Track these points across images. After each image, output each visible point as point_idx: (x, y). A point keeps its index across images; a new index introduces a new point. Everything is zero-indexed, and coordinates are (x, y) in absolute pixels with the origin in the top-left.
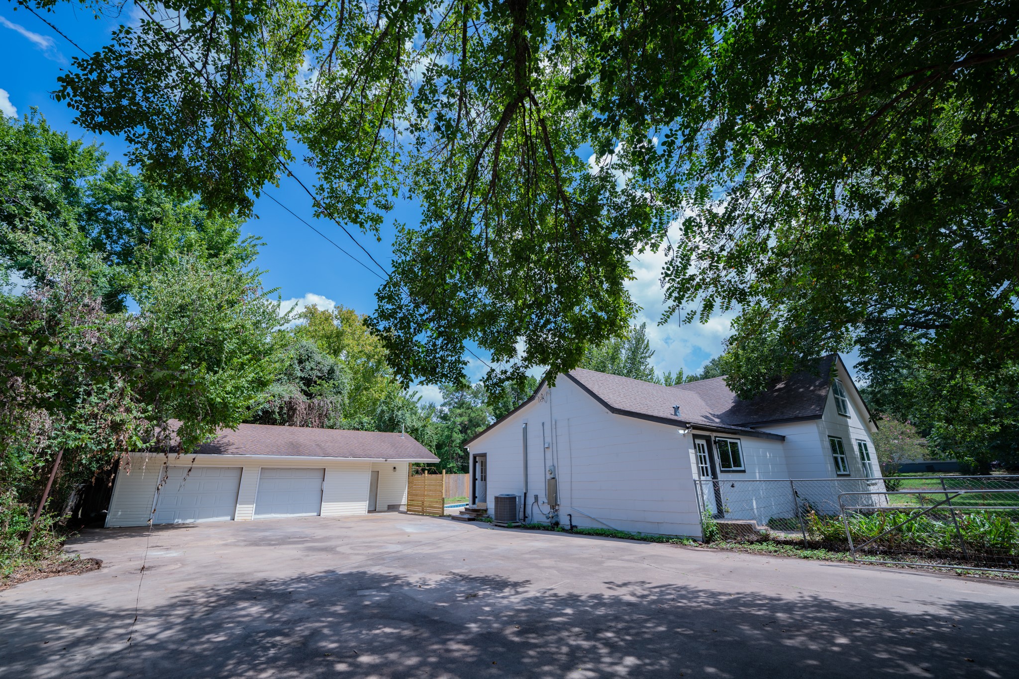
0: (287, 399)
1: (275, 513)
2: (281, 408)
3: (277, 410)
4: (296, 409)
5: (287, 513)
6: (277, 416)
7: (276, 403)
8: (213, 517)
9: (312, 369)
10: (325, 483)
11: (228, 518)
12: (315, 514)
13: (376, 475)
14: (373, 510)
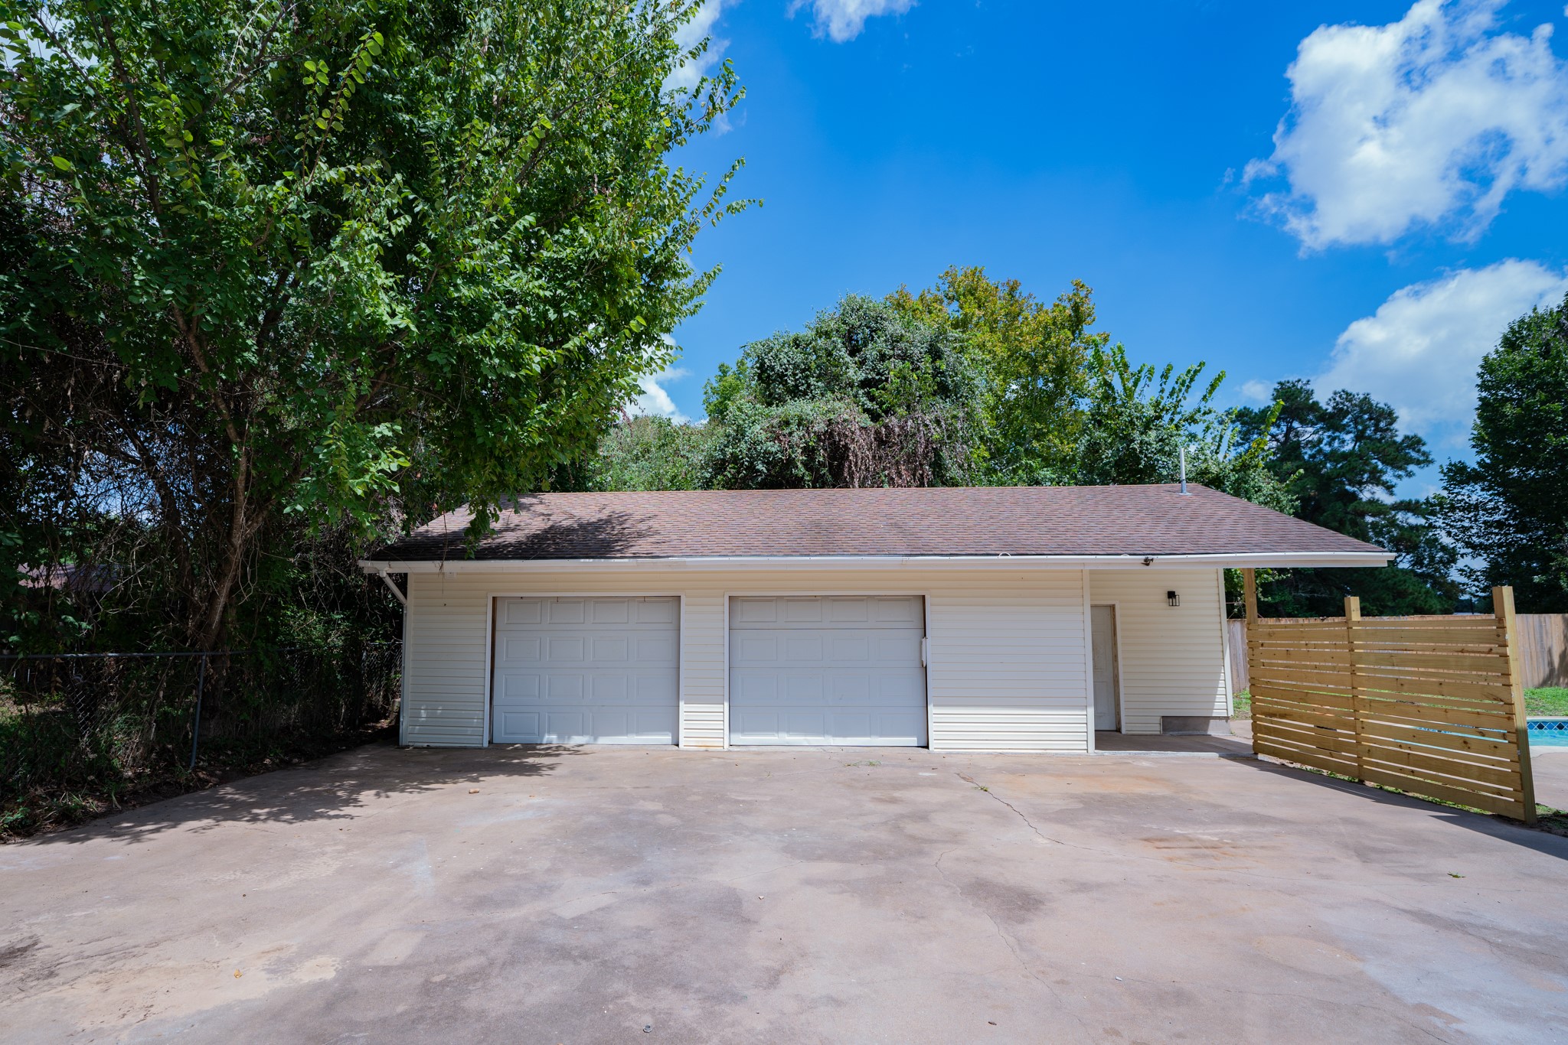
0: (820, 427)
1: (789, 730)
2: (809, 451)
3: (800, 457)
4: (846, 447)
5: (824, 732)
6: (801, 470)
7: (795, 438)
8: (627, 732)
9: (883, 357)
10: (929, 642)
11: (667, 738)
12: (913, 741)
13: (1106, 620)
14: (1109, 736)
